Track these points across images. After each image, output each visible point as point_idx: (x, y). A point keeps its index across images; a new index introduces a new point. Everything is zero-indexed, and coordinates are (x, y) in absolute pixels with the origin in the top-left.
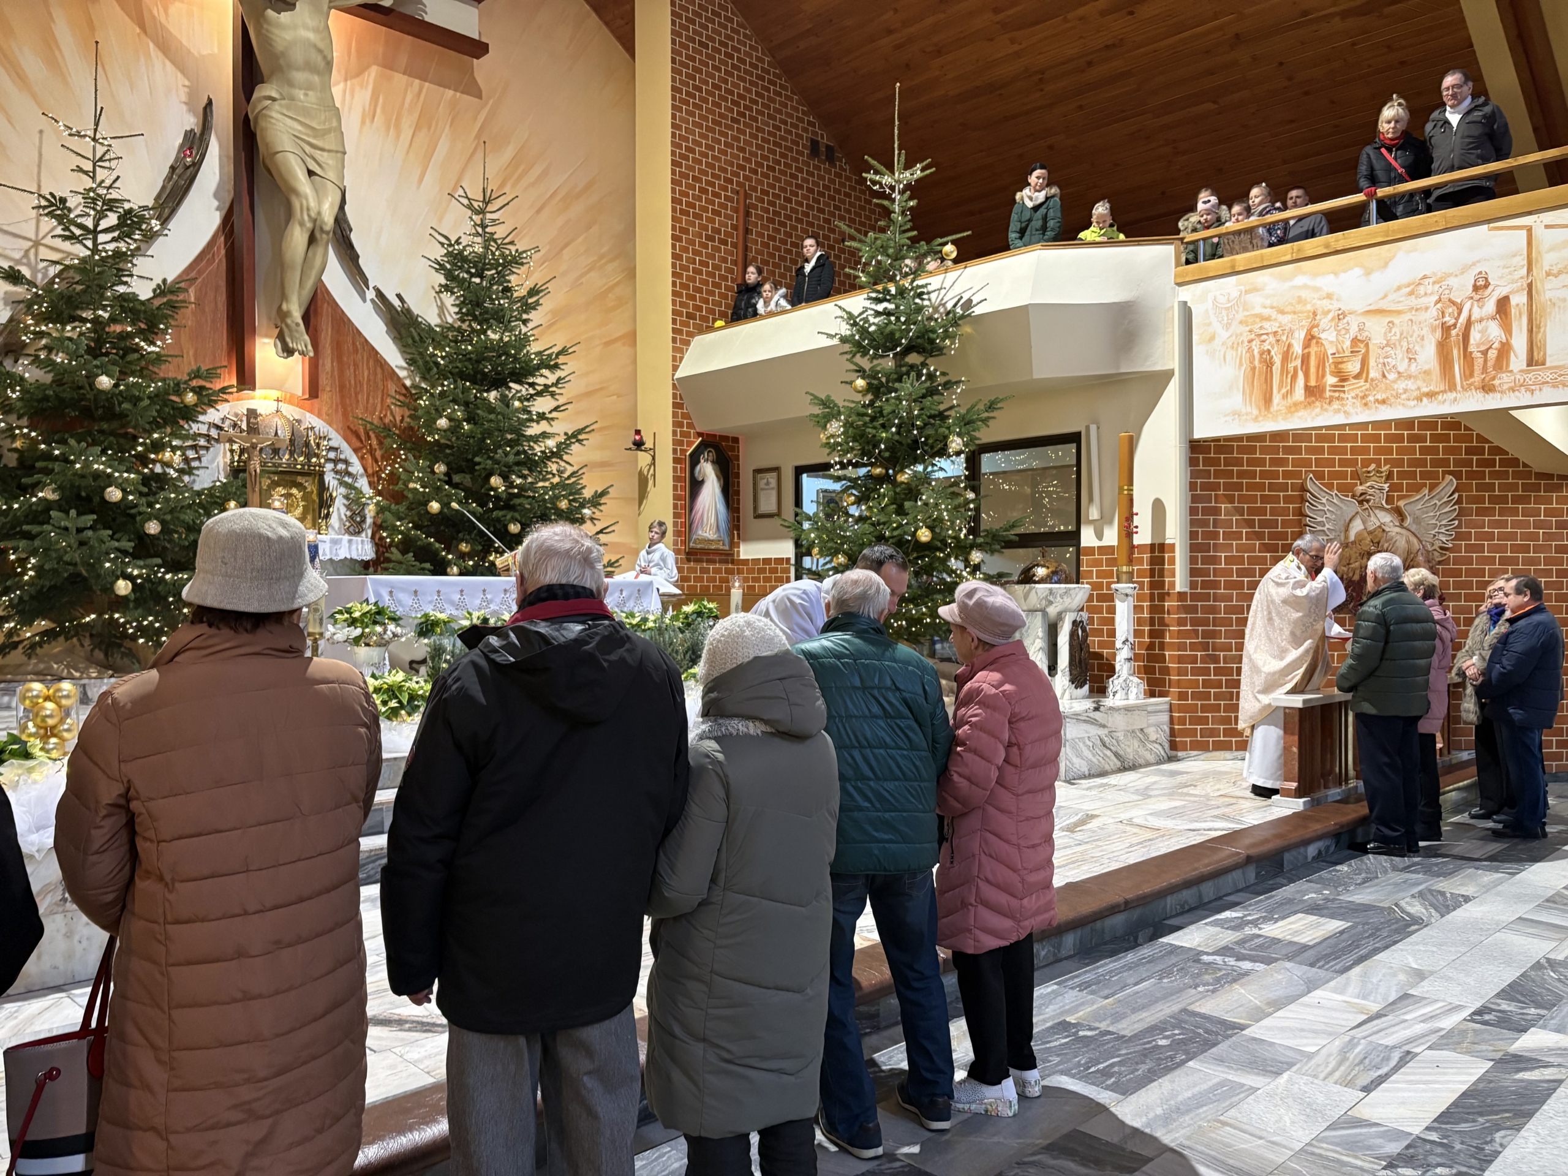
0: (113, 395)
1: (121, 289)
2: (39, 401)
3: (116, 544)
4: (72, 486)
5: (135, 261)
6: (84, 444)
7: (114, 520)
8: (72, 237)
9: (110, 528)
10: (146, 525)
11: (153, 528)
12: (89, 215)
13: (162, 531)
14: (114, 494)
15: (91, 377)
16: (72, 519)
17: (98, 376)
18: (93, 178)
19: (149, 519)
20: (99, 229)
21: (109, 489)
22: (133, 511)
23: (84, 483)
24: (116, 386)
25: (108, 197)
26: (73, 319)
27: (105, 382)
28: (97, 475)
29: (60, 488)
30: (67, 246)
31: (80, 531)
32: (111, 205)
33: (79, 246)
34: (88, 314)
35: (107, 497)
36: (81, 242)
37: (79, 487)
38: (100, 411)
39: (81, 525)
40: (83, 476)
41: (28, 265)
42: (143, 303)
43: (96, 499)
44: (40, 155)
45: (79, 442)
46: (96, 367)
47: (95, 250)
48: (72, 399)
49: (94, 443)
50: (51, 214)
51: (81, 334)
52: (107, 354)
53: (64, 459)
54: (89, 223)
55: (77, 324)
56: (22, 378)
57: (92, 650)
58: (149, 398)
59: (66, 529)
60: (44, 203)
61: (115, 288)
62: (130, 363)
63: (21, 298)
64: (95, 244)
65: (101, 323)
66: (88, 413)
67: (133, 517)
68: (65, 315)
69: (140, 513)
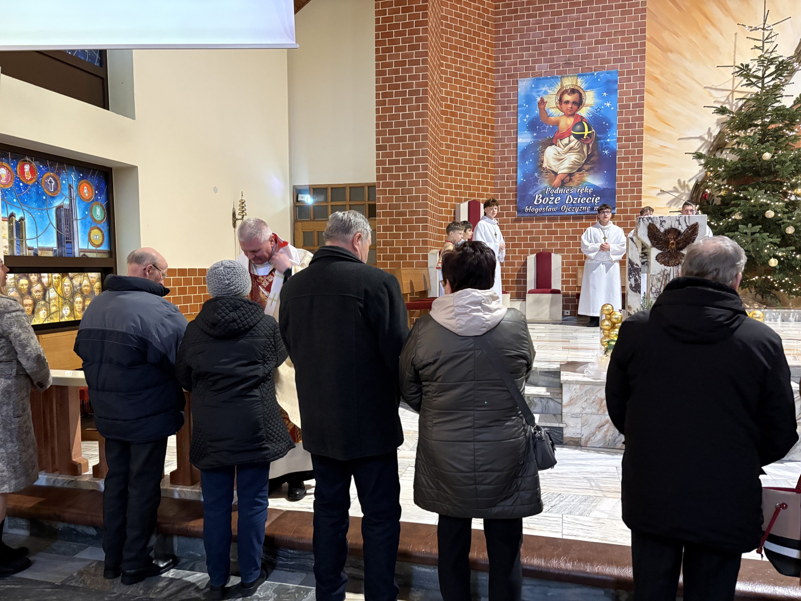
0: (771, 161)
1: (776, 105)
2: (733, 171)
3: (771, 240)
4: (749, 211)
5: (784, 88)
6: (756, 190)
7: (769, 227)
8: (751, 84)
9: (767, 232)
10: (787, 229)
11: (790, 230)
12: (760, 70)
13: (795, 232)
14: (770, 214)
15: (760, 154)
16: (749, 228)
17: (764, 153)
18: (763, 50)
19: (789, 226)
20: (765, 76)
21: (768, 212)
22: (780, 222)
23: (755, 209)
24: (773, 157)
25: (771, 57)
26: (751, 126)
27: (767, 156)
28: (762, 205)
29: (743, 213)
30: (749, 89)
31: (753, 234)
32: (771, 61)
33: (755, 88)
34: (759, 122)
35: (766, 216)
36: (756, 85)
37: (752, 212)
38: (763, 171)
39: (753, 231)
40: (754, 206)
41: (729, 103)
42: (788, 110)
43: (761, 217)
44: (735, 46)
45: (753, 189)
46: (763, 148)
47: (763, 88)
48: (750, 167)
49: (760, 189)
50: (741, 75)
51: (755, 133)
52: (768, 141)
53: (745, 198)
54: (760, 74)
55: (753, 128)
56: (726, 161)
57: (756, 295)
58: (790, 160)
59: (746, 233)
60: (737, 70)
61: (773, 105)
62: (780, 143)
63: (725, 121)
64: (763, 84)
65: (765, 125)
66: (757, 174)
67: (780, 225)
68: (747, 125)
69: (783, 223)
